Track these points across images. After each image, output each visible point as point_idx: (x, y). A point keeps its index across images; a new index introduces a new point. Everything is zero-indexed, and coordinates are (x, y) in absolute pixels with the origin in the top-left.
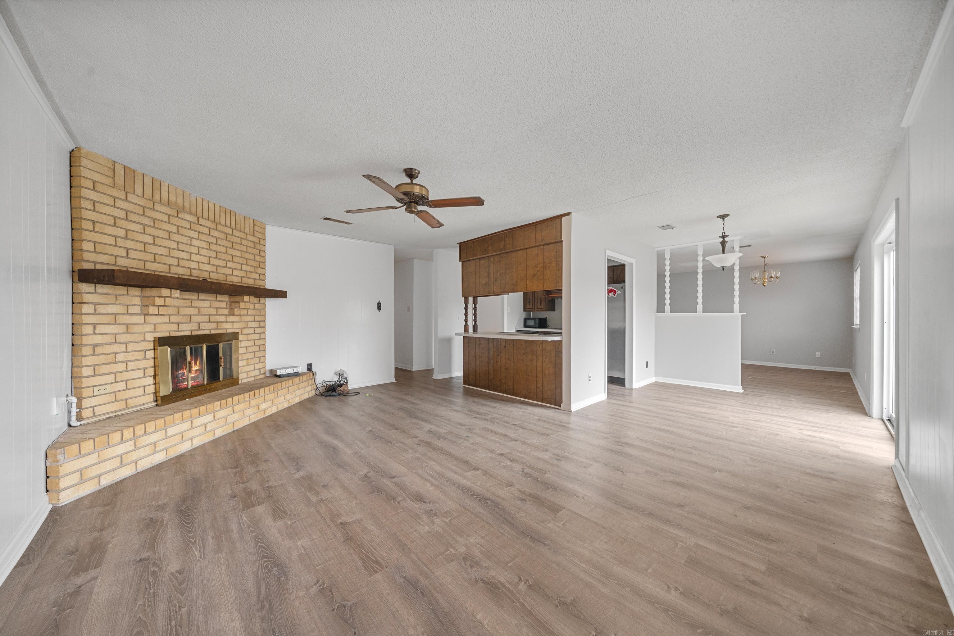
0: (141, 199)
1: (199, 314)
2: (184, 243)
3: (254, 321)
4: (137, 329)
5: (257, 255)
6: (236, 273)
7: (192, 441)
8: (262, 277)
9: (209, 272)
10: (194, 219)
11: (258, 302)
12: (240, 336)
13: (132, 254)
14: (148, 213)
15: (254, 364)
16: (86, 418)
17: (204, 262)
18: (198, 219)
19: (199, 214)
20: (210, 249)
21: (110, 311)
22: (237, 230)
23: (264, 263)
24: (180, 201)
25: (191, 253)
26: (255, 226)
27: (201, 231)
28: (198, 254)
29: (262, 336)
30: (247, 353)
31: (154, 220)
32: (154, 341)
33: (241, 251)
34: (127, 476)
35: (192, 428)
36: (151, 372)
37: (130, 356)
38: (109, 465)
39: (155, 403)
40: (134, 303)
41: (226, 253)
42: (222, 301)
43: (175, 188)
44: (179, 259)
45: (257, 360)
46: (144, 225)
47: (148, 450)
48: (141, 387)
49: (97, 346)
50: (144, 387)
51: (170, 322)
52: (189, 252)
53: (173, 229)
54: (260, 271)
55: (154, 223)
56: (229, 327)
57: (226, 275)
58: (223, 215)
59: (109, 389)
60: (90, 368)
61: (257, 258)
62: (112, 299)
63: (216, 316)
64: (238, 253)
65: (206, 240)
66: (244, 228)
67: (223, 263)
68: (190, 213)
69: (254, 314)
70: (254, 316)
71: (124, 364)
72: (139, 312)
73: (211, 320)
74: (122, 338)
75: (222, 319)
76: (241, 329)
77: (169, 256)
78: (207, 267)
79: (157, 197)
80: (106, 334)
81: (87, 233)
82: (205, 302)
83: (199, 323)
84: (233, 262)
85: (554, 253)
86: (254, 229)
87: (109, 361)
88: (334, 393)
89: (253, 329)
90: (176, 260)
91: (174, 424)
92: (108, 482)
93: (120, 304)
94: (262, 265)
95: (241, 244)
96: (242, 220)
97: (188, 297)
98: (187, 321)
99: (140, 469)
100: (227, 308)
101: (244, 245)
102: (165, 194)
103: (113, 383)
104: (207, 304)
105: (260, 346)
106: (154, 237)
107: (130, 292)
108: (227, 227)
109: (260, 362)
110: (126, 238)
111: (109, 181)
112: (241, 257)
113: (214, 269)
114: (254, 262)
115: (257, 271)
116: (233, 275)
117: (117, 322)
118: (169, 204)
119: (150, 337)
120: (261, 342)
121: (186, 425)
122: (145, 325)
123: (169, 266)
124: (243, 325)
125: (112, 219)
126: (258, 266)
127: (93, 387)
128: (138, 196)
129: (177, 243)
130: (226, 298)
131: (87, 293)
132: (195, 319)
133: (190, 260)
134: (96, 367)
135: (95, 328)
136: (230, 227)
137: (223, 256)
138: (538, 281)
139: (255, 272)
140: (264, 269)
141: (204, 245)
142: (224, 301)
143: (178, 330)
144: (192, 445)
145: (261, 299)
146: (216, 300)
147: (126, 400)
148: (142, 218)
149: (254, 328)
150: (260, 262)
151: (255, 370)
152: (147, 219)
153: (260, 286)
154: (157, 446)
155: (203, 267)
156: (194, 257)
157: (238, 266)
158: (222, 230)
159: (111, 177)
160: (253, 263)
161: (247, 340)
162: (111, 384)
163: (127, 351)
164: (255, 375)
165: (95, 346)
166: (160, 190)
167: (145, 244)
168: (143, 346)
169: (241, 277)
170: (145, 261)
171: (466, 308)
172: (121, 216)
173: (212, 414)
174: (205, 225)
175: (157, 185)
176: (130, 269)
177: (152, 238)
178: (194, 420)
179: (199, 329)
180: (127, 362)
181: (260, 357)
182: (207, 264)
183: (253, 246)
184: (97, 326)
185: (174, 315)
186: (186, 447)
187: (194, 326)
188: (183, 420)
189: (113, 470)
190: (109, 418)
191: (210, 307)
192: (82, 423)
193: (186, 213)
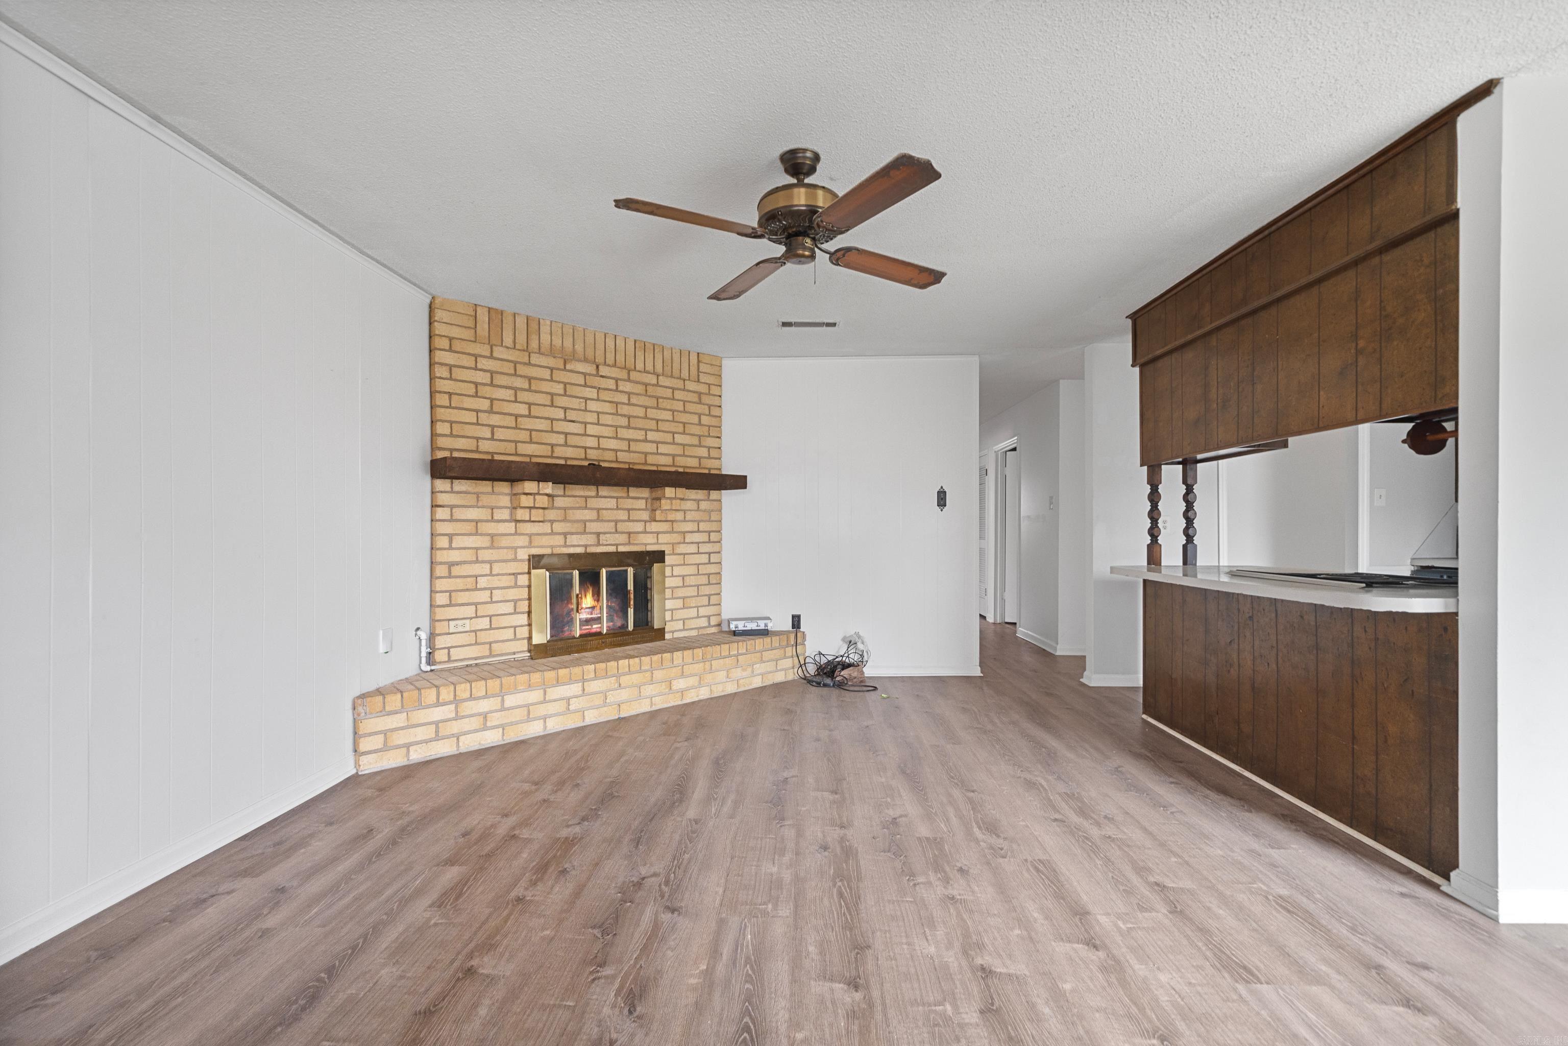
0: (511, 351)
1: (599, 519)
2: (575, 409)
3: (698, 531)
4: (505, 542)
5: (704, 415)
6: (663, 449)
7: (545, 722)
8: (714, 453)
9: (616, 451)
10: (590, 369)
11: (706, 498)
12: (667, 557)
13: (500, 434)
14: (521, 370)
15: (698, 607)
16: (440, 663)
17: (607, 435)
18: (597, 367)
19: (600, 359)
20: (617, 414)
21: (470, 517)
22: (667, 376)
23: (720, 427)
24: (568, 343)
25: (586, 424)
26: (700, 364)
27: (602, 387)
28: (598, 424)
29: (714, 557)
30: (684, 586)
31: (530, 379)
32: (529, 560)
33: (673, 411)
34: (446, 755)
35: (544, 701)
36: (524, 606)
37: (496, 582)
38: (422, 733)
39: (529, 654)
40: (501, 504)
41: (646, 417)
42: (639, 497)
43: (560, 325)
44: (566, 434)
45: (705, 600)
46: (516, 390)
47: (475, 723)
48: (511, 627)
49: (453, 565)
50: (515, 627)
51: (553, 533)
52: (582, 423)
53: (558, 389)
54: (710, 442)
55: (530, 384)
56: (650, 542)
57: (646, 454)
58: (640, 354)
59: (468, 624)
60: (445, 594)
61: (705, 420)
62: (471, 500)
63: (627, 523)
64: (667, 415)
65: (611, 400)
66: (678, 372)
67: (640, 435)
68: (586, 360)
69: (697, 518)
70: (698, 522)
71: (488, 593)
72: (508, 518)
73: (619, 530)
74: (485, 555)
75: (639, 527)
76: (673, 544)
77: (552, 431)
78: (613, 444)
79: (534, 345)
80: (465, 548)
81: (443, 410)
82: (609, 499)
83: (598, 534)
84: (658, 430)
85: (1422, 270)
86: (698, 369)
87: (469, 587)
88: (828, 681)
89: (696, 545)
90: (563, 436)
91: (515, 690)
92: (420, 756)
93: (483, 507)
94: (715, 430)
95: (673, 399)
96: (676, 357)
97: (582, 493)
98: (579, 531)
99: (463, 749)
100: (646, 509)
101: (678, 400)
102: (545, 338)
103: (474, 618)
104: (612, 503)
105: (709, 575)
106: (530, 405)
107: (496, 489)
108: (648, 373)
109: (709, 605)
110: (491, 411)
111: (468, 334)
112: (673, 421)
113: (624, 445)
114: (698, 427)
115: (703, 443)
116: (657, 454)
117: (479, 532)
118: (552, 352)
119: (523, 554)
120: (712, 569)
121: (535, 696)
122: (516, 537)
123: (552, 447)
124: (676, 538)
125: (473, 386)
126: (707, 434)
127: (449, 620)
128: (507, 348)
129: (563, 410)
130: (645, 493)
131: (442, 492)
132: (593, 527)
133: (585, 435)
134: (453, 594)
135: (451, 542)
136: (654, 373)
137: (640, 423)
138: (1360, 388)
139: (700, 446)
140: (719, 438)
141: (607, 408)
142: (642, 498)
143: (565, 546)
144: (545, 727)
145: (711, 492)
146: (628, 497)
147: (490, 643)
148: (513, 379)
149: (698, 543)
150: (709, 426)
151: (698, 617)
152: (519, 379)
153: (710, 469)
154: (488, 719)
155: (605, 443)
156: (591, 430)
157: (669, 438)
158: (638, 380)
159: (471, 328)
160: (696, 430)
161: (684, 564)
162: (471, 618)
163: (491, 575)
164: (698, 626)
165: (451, 565)
166: (537, 333)
167: (517, 416)
168: (513, 567)
169: (674, 456)
170: (516, 442)
171: (1154, 497)
172: (484, 381)
173: (581, 684)
174: (608, 375)
175: (534, 326)
176: (497, 457)
177: (527, 406)
178: (547, 690)
179: (598, 544)
180: (491, 589)
181: (709, 596)
182: (613, 438)
183: (696, 400)
184: (454, 537)
185: (558, 521)
186: (534, 729)
187: (590, 540)
188: (530, 687)
189: (426, 742)
190: (467, 666)
191: (618, 508)
192: (433, 668)
193: (579, 361)
